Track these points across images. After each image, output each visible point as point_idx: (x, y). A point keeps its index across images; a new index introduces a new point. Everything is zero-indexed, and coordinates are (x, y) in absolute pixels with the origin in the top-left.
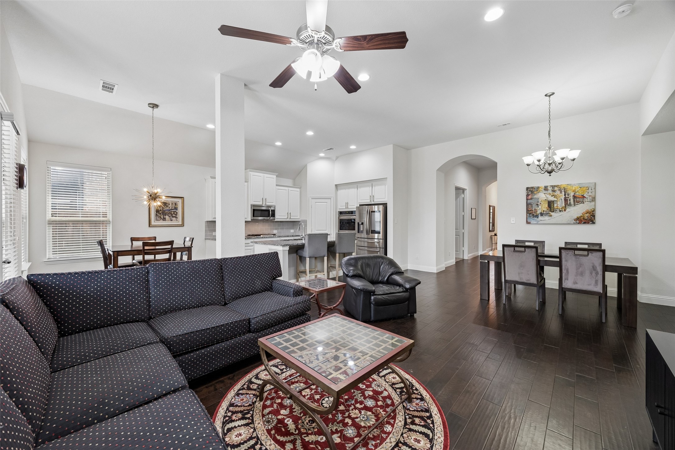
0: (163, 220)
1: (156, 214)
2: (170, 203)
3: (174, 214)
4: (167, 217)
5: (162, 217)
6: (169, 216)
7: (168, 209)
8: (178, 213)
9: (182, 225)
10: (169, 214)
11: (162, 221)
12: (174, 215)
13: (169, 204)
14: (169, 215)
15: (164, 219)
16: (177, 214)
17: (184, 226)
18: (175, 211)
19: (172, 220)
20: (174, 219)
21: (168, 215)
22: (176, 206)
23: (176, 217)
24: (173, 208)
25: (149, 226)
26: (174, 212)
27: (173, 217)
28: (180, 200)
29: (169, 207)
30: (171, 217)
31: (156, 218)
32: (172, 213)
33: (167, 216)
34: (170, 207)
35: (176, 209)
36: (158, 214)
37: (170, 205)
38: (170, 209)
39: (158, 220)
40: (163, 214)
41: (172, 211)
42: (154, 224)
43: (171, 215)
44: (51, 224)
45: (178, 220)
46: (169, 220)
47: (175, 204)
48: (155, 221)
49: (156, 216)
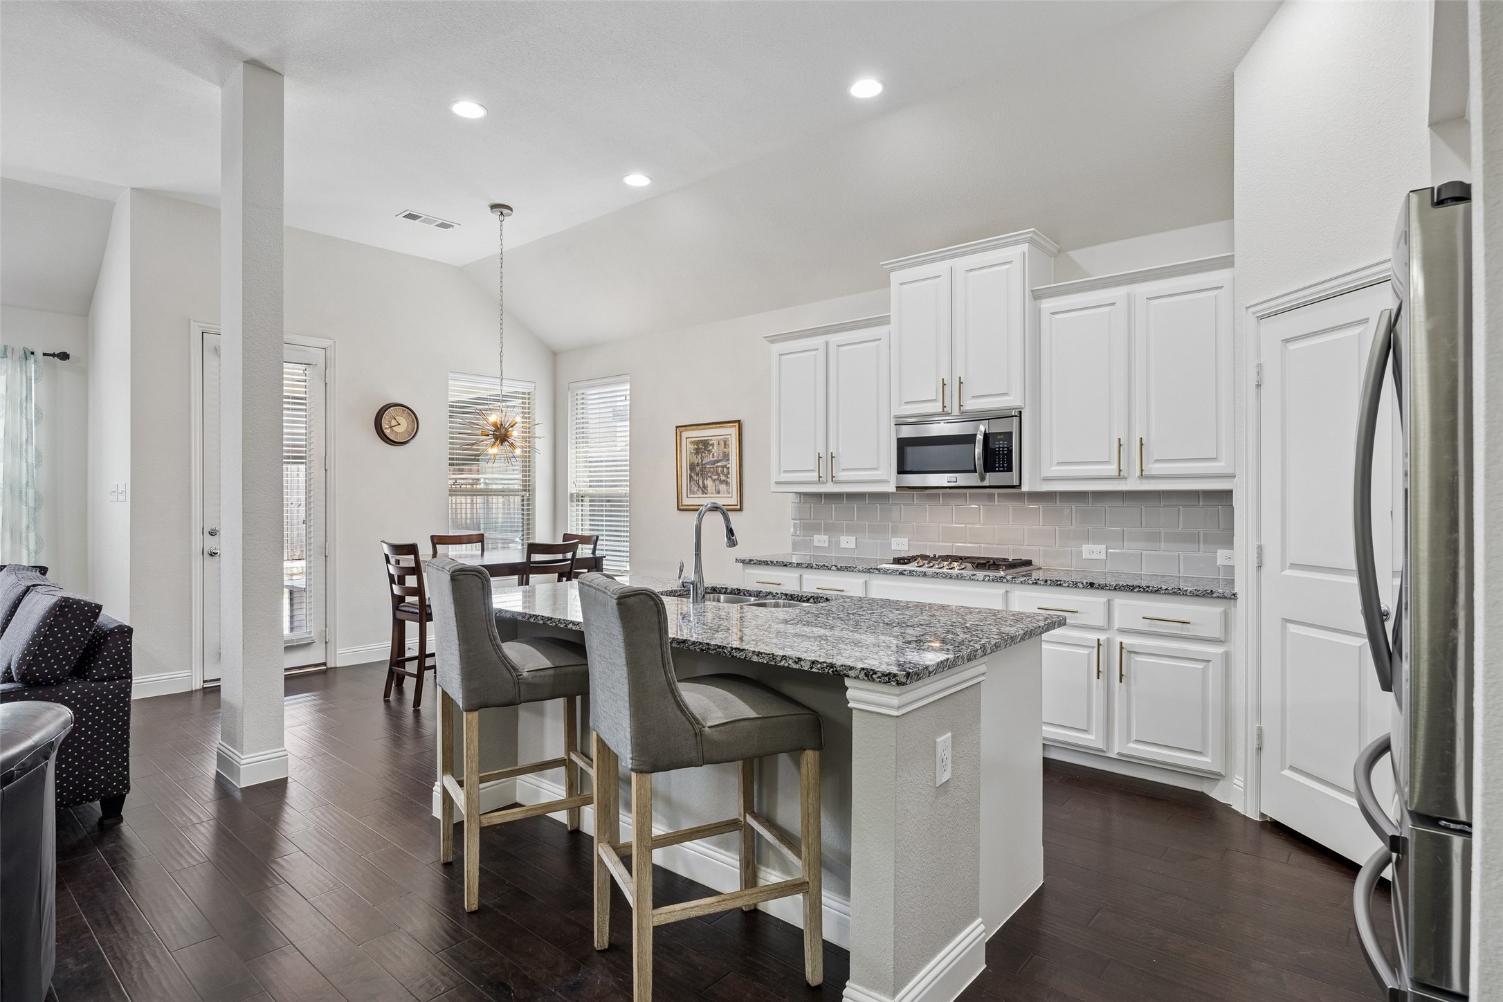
0: (703, 492)
1: (691, 476)
2: (715, 443)
4: (709, 483)
5: (701, 483)
6: (714, 480)
7: (711, 459)
8: (730, 471)
9: (741, 509)
10: (712, 473)
11: (700, 494)
12: (723, 478)
13: (713, 445)
14: (714, 477)
15: (704, 489)
16: (729, 473)
18: (724, 463)
19: (718, 493)
20: (723, 487)
21: (711, 477)
22: (726, 451)
24: (721, 456)
25: (678, 509)
26: (723, 467)
27: (722, 482)
28: (734, 432)
29: (713, 454)
30: (717, 482)
31: (691, 487)
32: (719, 470)
33: (709, 480)
34: (715, 455)
35: (726, 457)
36: (693, 475)
37: (715, 447)
38: (716, 459)
39: (694, 493)
40: (701, 475)
41: (719, 464)
42: (686, 502)
43: (716, 477)
44: (572, 501)
45: (731, 493)
46: (714, 491)
47: (724, 444)
48: (689, 496)
49: (690, 480)
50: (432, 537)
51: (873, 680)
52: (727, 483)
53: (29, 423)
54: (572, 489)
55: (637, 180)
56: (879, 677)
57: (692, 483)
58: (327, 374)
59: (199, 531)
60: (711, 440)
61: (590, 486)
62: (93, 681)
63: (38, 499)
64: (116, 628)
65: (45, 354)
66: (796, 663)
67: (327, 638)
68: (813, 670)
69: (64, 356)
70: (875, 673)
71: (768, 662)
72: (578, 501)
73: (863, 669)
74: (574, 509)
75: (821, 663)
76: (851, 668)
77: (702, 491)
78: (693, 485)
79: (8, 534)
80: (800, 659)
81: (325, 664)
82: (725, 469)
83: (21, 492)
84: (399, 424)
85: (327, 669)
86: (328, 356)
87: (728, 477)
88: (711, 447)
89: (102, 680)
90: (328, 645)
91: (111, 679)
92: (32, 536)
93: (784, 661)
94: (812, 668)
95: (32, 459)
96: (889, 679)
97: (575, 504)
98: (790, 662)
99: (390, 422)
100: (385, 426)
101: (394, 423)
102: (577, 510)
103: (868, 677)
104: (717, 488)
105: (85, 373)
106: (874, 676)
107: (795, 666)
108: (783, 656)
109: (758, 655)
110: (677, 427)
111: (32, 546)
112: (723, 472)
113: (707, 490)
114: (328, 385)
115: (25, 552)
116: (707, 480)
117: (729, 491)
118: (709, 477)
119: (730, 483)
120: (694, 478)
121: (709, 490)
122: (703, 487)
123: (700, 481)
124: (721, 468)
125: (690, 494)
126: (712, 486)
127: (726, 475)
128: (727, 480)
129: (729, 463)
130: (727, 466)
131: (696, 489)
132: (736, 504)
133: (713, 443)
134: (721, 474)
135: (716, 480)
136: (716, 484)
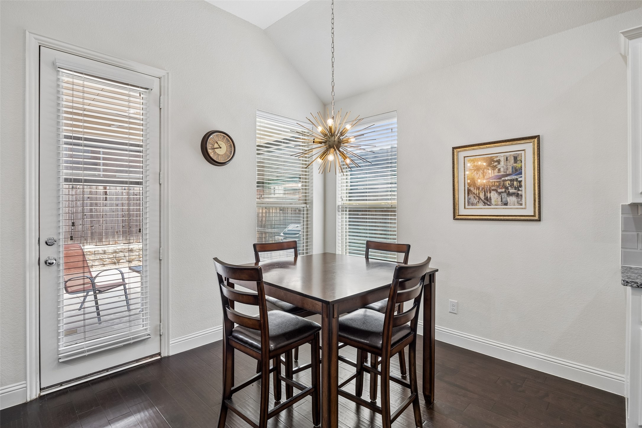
0: (485, 204)
1: (469, 191)
2: (502, 159)
3: (512, 185)
4: (494, 196)
5: (482, 196)
6: (500, 193)
7: (496, 174)
8: (523, 184)
9: (537, 217)
10: (498, 186)
11: (481, 205)
12: (512, 191)
13: (499, 162)
14: (499, 190)
15: (487, 201)
16: (521, 186)
17: (539, 220)
18: (514, 177)
19: (506, 204)
20: (512, 199)
21: (496, 191)
22: (518, 165)
23: (518, 195)
24: (510, 171)
25: (454, 218)
26: (511, 180)
27: (509, 194)
28: (529, 147)
29: (499, 170)
30: (504, 195)
31: (469, 199)
32: (507, 183)
34: (502, 170)
35: (518, 171)
36: (472, 189)
37: (502, 163)
38: (502, 173)
39: (473, 204)
40: (483, 189)
41: (506, 178)
42: (462, 211)
43: (503, 190)
44: (339, 211)
45: (524, 204)
46: (500, 203)
47: (516, 159)
48: (467, 207)
49: (468, 194)
54: (339, 202)
57: (471, 196)
58: (161, 100)
59: (35, 241)
60: (497, 157)
67: (161, 331)
72: (343, 211)
74: (340, 217)
77: (484, 203)
78: (472, 198)
81: (159, 354)
82: (515, 183)
84: (221, 148)
85: (161, 359)
86: (162, 84)
87: (520, 190)
88: (496, 164)
90: (163, 337)
97: (340, 213)
99: (213, 145)
100: (209, 146)
101: (216, 146)
102: (342, 218)
104: (504, 200)
110: (453, 148)
113: (490, 202)
114: (162, 110)
116: (490, 193)
117: (521, 202)
118: (493, 190)
119: (521, 195)
120: (473, 191)
121: (493, 201)
122: (485, 199)
123: (481, 194)
124: (509, 182)
125: (468, 205)
126: (497, 199)
127: (518, 188)
128: (519, 192)
129: (521, 177)
130: (519, 179)
131: (475, 201)
132: (533, 214)
133: (499, 159)
134: (510, 188)
135: (502, 192)
136: (503, 197)
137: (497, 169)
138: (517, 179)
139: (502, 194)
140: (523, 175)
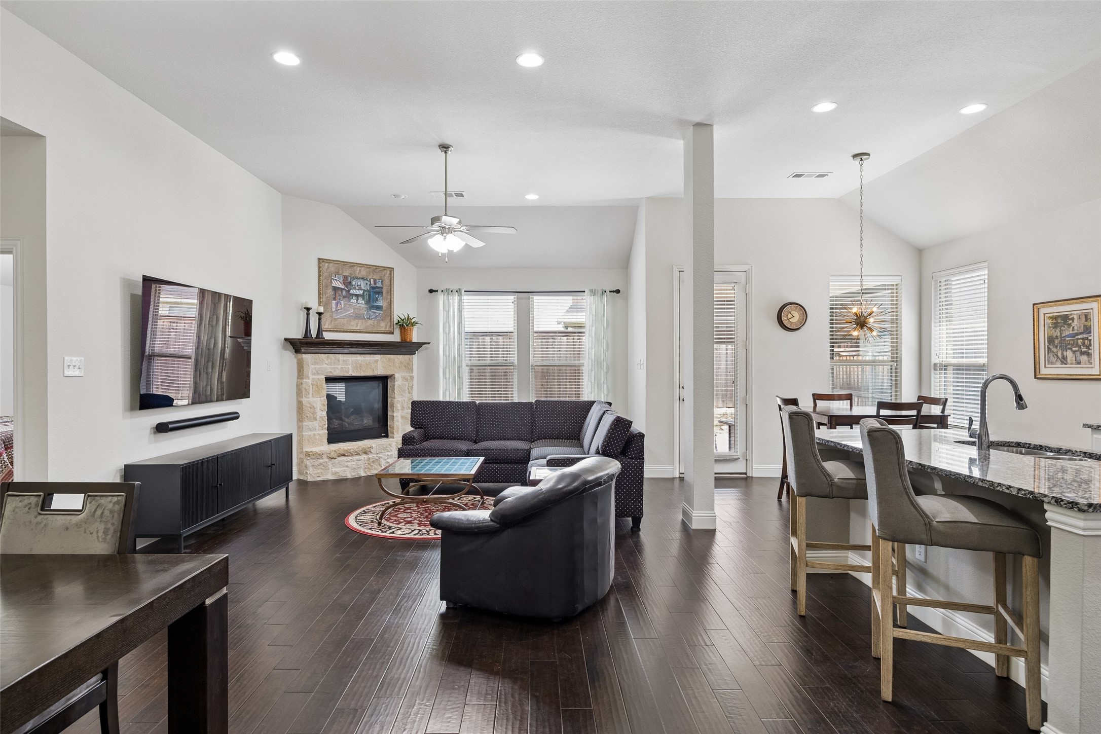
0: (1062, 363)
1: (1049, 349)
2: (1075, 317)
4: (1069, 354)
5: (1060, 354)
6: (1074, 352)
7: (1071, 332)
8: (1092, 343)
10: (1073, 345)
11: (1059, 365)
12: (1084, 349)
13: (1073, 319)
14: (1074, 349)
15: (1064, 360)
16: (1090, 345)
18: (1085, 336)
19: (1079, 363)
20: (1084, 358)
21: (1070, 349)
22: (1088, 324)
24: (1082, 329)
25: (1035, 377)
26: (1083, 339)
27: (1082, 353)
28: (1097, 306)
29: (1073, 328)
30: (1078, 354)
31: (1049, 358)
32: (1080, 342)
33: (1069, 351)
34: (1075, 328)
35: (1088, 330)
36: (1051, 347)
37: (1076, 321)
38: (1076, 332)
39: (1052, 363)
40: (1061, 347)
41: (1079, 337)
42: (1044, 371)
43: (1077, 349)
44: (935, 370)
45: (1093, 363)
46: (1074, 362)
47: (1086, 316)
48: (1047, 366)
49: (1048, 352)
50: (814, 395)
51: (1061, 506)
52: (1089, 355)
53: (604, 328)
54: (935, 360)
55: (975, 108)
56: (1065, 504)
57: (1051, 355)
58: (747, 287)
59: (678, 386)
60: (1071, 315)
61: (954, 357)
62: (629, 458)
63: (608, 368)
64: (638, 433)
65: (610, 292)
66: (1008, 489)
67: (747, 457)
68: (1019, 495)
69: (618, 291)
70: (1062, 500)
71: (989, 487)
72: (941, 369)
73: (1054, 497)
74: (938, 376)
75: (1024, 490)
76: (1046, 496)
77: (1061, 361)
79: (596, 385)
80: (1010, 487)
81: (746, 474)
82: (1086, 341)
83: (601, 363)
84: (794, 317)
85: (747, 477)
86: (748, 276)
87: (1089, 349)
88: (1070, 322)
89: (632, 458)
90: (748, 462)
91: (636, 459)
92: (605, 386)
93: (999, 487)
94: (1018, 493)
95: (605, 347)
96: (1072, 506)
97: (938, 372)
98: (1004, 488)
99: (787, 315)
100: (784, 318)
101: (790, 316)
102: (940, 377)
103: (1057, 503)
104: (1078, 359)
105: (626, 299)
106: (1062, 503)
107: (1007, 491)
108: (999, 483)
109: (982, 482)
110: (1034, 305)
111: (605, 392)
112: (1084, 344)
113: (1066, 361)
114: (748, 295)
115: (602, 395)
116: (1066, 351)
117: (1091, 361)
118: (1069, 349)
119: (1091, 354)
120: (1052, 350)
121: (1069, 361)
122: (1062, 358)
123: (1059, 352)
124: (1082, 341)
125: (1048, 364)
126: (1072, 357)
127: (1088, 346)
128: (1089, 351)
129: (1091, 336)
130: (1089, 338)
131: (1054, 360)
132: (1099, 374)
133: (1073, 317)
134: (1082, 346)
135: (1076, 351)
136: (1077, 355)
137: (1071, 327)
138: (1088, 338)
139: (1077, 353)
140: (1092, 334)
